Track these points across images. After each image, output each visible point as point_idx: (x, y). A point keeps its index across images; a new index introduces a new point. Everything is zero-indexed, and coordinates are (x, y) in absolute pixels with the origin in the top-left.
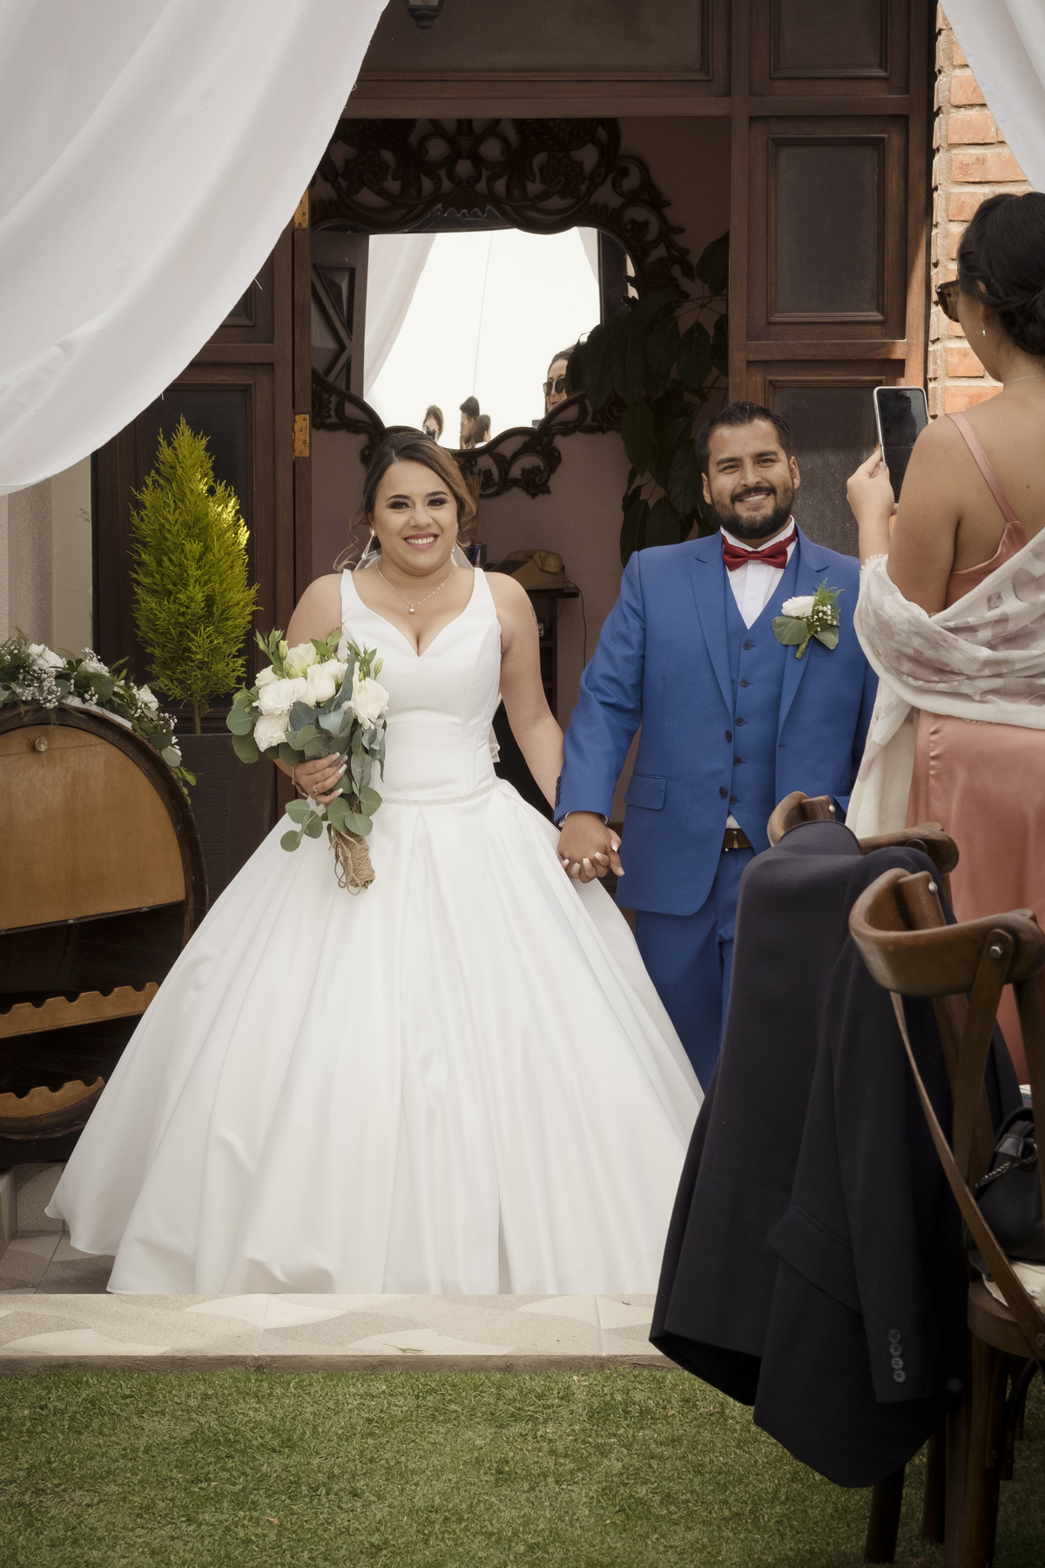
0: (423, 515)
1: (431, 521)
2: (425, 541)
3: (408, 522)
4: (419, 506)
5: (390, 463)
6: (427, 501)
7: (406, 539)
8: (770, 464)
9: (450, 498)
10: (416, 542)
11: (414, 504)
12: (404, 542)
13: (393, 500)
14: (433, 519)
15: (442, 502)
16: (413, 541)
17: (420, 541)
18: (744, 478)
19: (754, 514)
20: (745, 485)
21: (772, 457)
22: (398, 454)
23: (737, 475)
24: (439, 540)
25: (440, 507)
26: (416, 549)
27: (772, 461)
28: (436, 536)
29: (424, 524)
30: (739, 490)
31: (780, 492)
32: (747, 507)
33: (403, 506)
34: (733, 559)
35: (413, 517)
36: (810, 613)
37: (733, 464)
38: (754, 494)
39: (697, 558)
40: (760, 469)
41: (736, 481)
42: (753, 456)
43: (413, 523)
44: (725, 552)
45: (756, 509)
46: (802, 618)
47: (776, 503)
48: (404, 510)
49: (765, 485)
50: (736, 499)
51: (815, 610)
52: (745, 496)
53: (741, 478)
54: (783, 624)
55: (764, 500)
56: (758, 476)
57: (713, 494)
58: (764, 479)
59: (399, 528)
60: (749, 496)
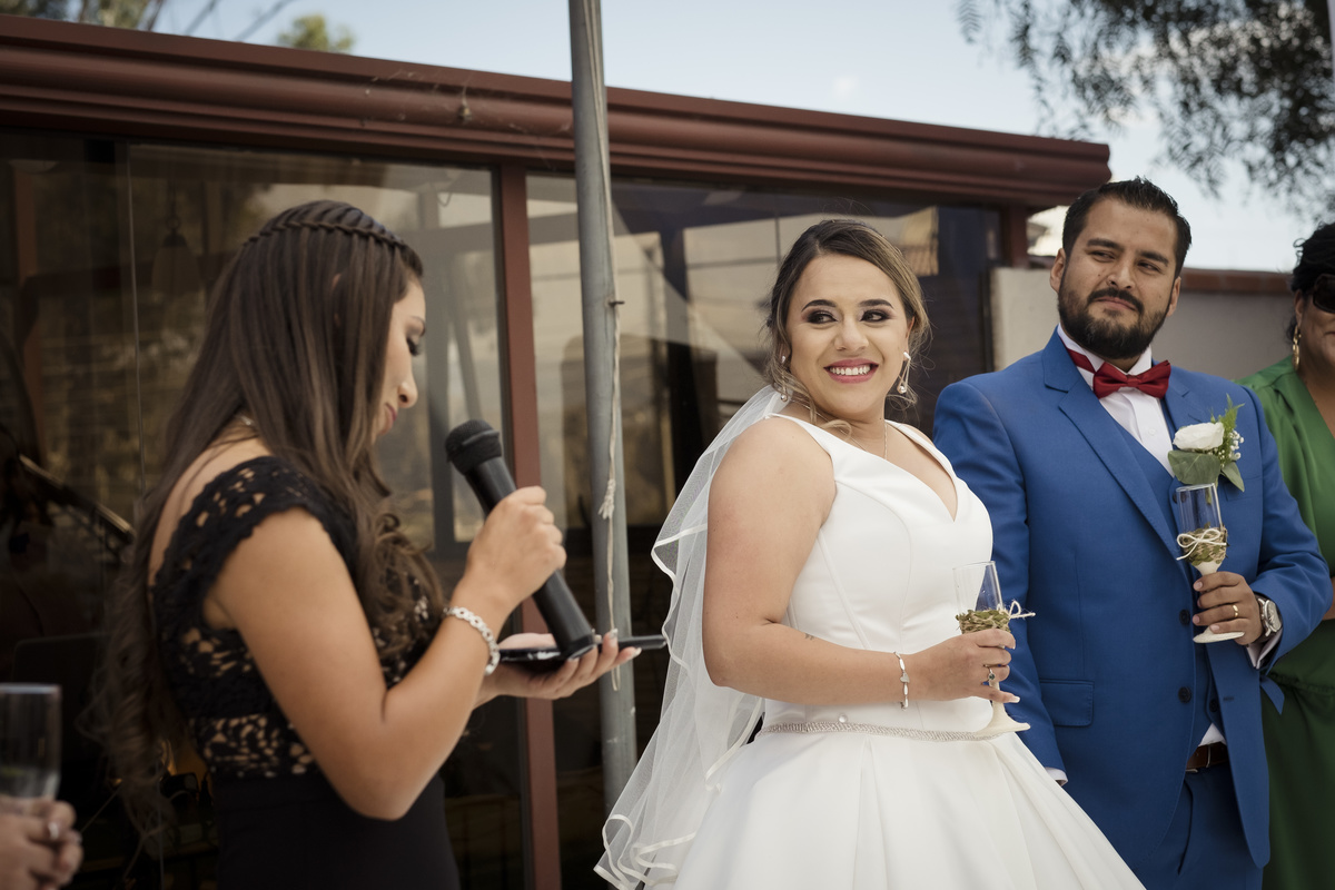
0: (855, 333)
1: (866, 343)
2: (855, 371)
3: (833, 341)
4: (850, 320)
5: (812, 257)
6: (861, 314)
7: (828, 369)
8: (1154, 272)
9: (897, 310)
10: (842, 371)
11: (842, 316)
12: (826, 373)
13: (811, 308)
14: (870, 340)
15: (884, 316)
16: (838, 371)
17: (848, 371)
18: (1116, 274)
19: (1108, 319)
20: (1113, 283)
21: (1160, 265)
22: (824, 245)
23: (1108, 267)
24: (878, 372)
25: (880, 324)
26: (843, 382)
27: (1156, 269)
28: (873, 367)
29: (855, 348)
30: (1104, 286)
31: (1146, 312)
32: (1105, 311)
33: (825, 319)
34: (1109, 382)
35: (839, 336)
36: (1219, 442)
37: (1109, 252)
38: (1117, 299)
39: (1048, 387)
40: (1139, 273)
41: (1105, 274)
42: (1137, 252)
43: (838, 344)
44: (1097, 374)
45: (1113, 313)
46: (1206, 452)
47: (1139, 323)
48: (827, 325)
49: (1135, 294)
50: (1096, 296)
51: (1225, 440)
52: (1106, 297)
53: (1111, 274)
54: (1184, 459)
55: (1126, 311)
56: (1132, 279)
57: (1066, 281)
58: (1137, 288)
59: (819, 352)
60: (1112, 298)
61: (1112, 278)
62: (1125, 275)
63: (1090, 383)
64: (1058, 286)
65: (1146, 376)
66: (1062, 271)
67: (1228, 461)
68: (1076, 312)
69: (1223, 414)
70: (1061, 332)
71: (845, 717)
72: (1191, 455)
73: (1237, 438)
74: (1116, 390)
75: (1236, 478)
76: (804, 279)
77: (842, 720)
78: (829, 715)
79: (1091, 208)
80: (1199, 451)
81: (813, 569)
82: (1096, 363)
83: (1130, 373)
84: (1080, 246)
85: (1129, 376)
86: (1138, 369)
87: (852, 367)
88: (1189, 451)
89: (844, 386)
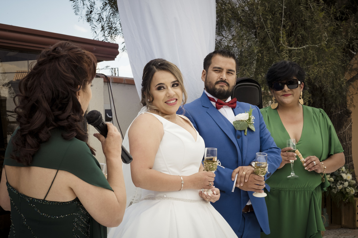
0: (171, 91)
3: (166, 95)
4: (170, 88)
5: (154, 72)
6: (171, 85)
7: (166, 102)
8: (231, 74)
10: (170, 102)
11: (167, 87)
12: (165, 103)
13: (158, 86)
14: (175, 92)
15: (177, 85)
17: (171, 102)
19: (221, 88)
22: (157, 68)
23: (220, 74)
24: (178, 101)
27: (232, 73)
28: (177, 100)
29: (173, 95)
30: (219, 80)
31: (230, 86)
32: (220, 86)
33: (162, 88)
34: (220, 105)
35: (168, 93)
36: (247, 118)
37: (219, 70)
38: (223, 83)
39: (203, 106)
40: (227, 75)
41: (219, 76)
42: (227, 69)
43: (168, 95)
44: (217, 103)
45: (222, 86)
46: (244, 121)
47: (229, 89)
48: (163, 90)
49: (227, 81)
50: (217, 83)
51: (249, 118)
52: (220, 83)
53: (220, 76)
54: (237, 123)
55: (225, 86)
56: (226, 77)
57: (207, 79)
58: (227, 80)
59: (163, 98)
60: (221, 83)
61: (221, 77)
62: (224, 76)
63: (215, 106)
64: (204, 80)
65: (230, 102)
66: (205, 76)
67: (250, 124)
68: (212, 87)
69: (249, 111)
70: (206, 92)
71: (166, 195)
72: (239, 122)
73: (253, 118)
74: (222, 107)
75: (253, 128)
76: (154, 78)
77: (165, 196)
78: (161, 195)
79: (212, 58)
80: (242, 121)
81: (158, 154)
82: (216, 100)
83: (226, 102)
84: (210, 69)
85: (225, 103)
86: (227, 101)
87: (172, 101)
88: (239, 121)
89: (171, 106)
